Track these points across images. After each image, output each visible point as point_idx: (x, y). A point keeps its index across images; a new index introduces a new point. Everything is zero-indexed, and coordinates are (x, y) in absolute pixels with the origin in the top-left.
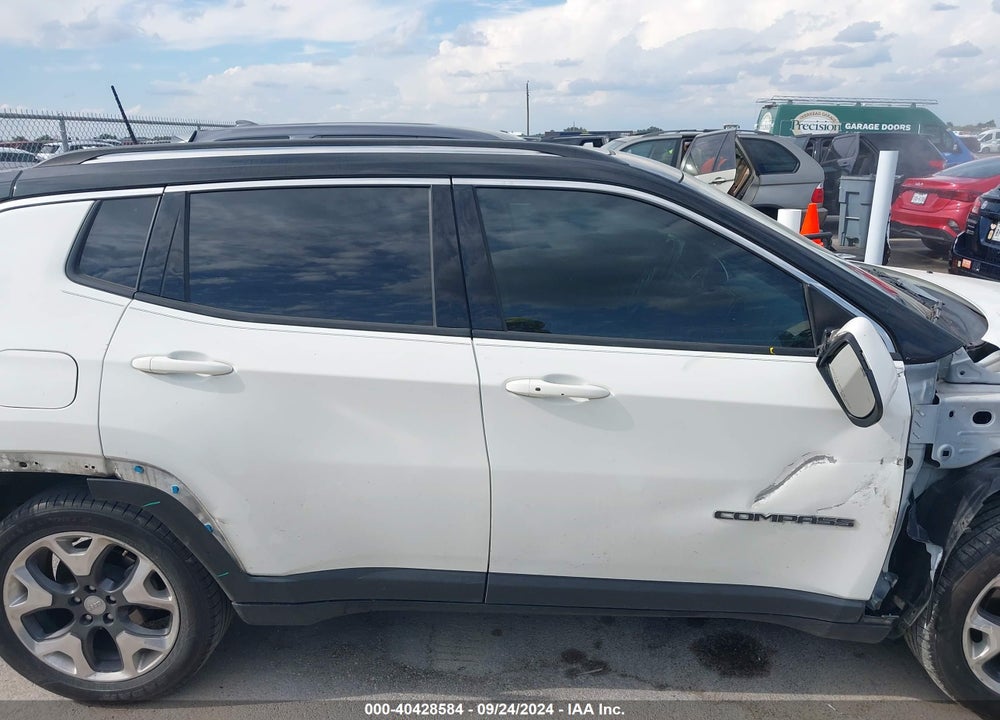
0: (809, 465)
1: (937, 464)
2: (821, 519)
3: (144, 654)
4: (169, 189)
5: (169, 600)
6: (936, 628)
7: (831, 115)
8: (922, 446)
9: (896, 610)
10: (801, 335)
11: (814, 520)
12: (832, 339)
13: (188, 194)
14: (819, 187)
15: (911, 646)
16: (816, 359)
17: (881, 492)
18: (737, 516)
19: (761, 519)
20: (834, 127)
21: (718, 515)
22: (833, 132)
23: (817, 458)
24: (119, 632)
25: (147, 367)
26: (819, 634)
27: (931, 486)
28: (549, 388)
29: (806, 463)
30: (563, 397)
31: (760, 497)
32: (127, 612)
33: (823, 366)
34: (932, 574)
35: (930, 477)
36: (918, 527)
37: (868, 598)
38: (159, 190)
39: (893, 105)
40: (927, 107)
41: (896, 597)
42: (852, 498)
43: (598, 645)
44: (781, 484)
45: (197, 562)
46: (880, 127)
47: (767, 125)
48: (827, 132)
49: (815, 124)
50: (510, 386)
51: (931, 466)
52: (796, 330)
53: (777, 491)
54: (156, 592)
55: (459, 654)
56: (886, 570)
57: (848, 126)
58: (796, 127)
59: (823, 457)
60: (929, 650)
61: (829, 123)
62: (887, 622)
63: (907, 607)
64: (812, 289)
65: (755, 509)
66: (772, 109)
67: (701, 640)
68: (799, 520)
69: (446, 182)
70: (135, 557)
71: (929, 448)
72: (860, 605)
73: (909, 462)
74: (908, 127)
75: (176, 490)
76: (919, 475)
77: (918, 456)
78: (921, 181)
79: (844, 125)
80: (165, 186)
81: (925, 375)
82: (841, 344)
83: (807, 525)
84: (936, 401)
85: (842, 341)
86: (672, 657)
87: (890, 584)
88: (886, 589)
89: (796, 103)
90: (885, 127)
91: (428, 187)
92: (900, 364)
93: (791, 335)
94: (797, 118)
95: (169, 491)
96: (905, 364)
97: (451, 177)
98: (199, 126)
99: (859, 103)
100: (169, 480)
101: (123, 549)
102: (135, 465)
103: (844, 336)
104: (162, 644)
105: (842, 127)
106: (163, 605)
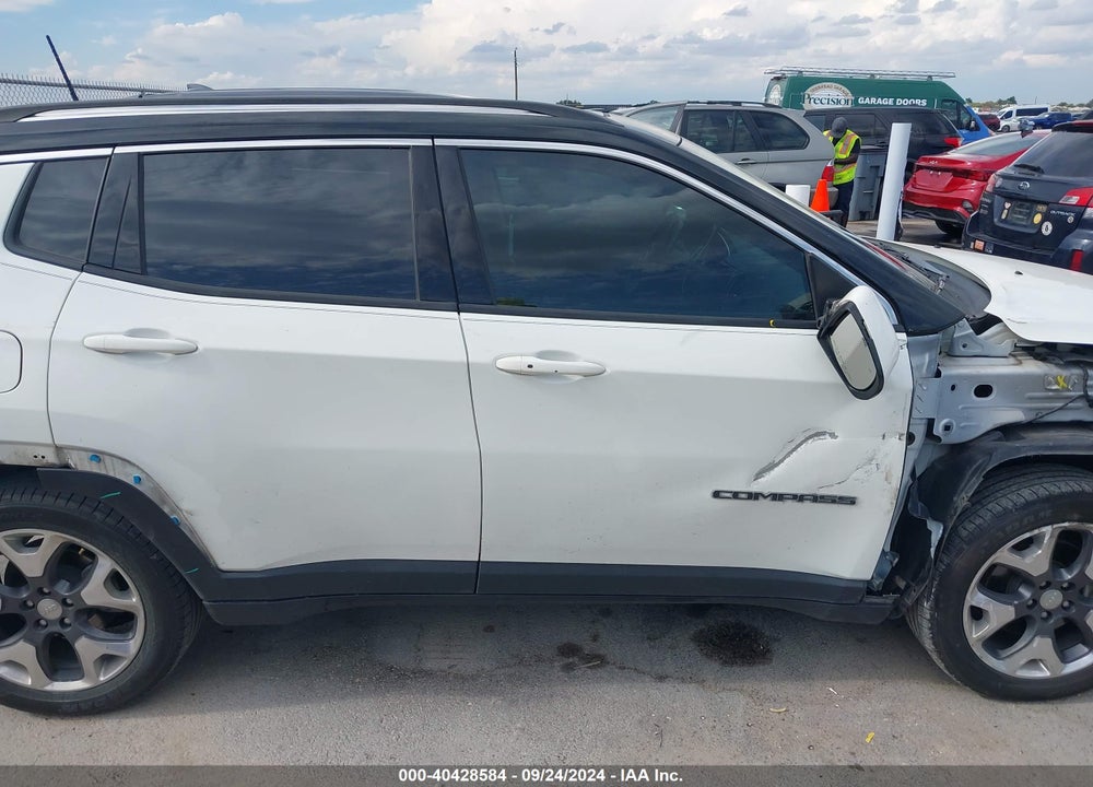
0: (810, 441)
1: (938, 439)
2: (822, 497)
3: (107, 660)
4: (119, 150)
5: (132, 601)
6: (936, 607)
7: (843, 88)
8: (924, 421)
9: (897, 590)
10: (802, 308)
11: (816, 499)
12: (834, 309)
13: (141, 155)
14: (829, 165)
15: (913, 628)
16: (816, 332)
17: (882, 468)
18: (736, 495)
19: (760, 498)
20: (847, 102)
21: (716, 494)
22: (846, 106)
23: (818, 434)
24: (77, 637)
25: (101, 346)
26: (820, 617)
27: (933, 464)
28: (541, 365)
29: (807, 439)
30: (556, 375)
31: (758, 476)
32: (85, 617)
33: (824, 339)
34: (933, 550)
35: (933, 454)
36: (920, 504)
37: (870, 577)
38: (107, 151)
39: (909, 78)
40: (943, 80)
41: (897, 577)
42: (854, 475)
43: (595, 638)
44: (782, 461)
45: (163, 558)
46: (895, 102)
47: (776, 97)
48: (839, 106)
49: (825, 97)
50: (501, 363)
51: (932, 442)
52: (798, 302)
53: (776, 469)
54: (117, 593)
55: (449, 652)
56: (888, 549)
57: (861, 101)
58: (807, 101)
59: (824, 433)
60: (930, 629)
61: (842, 97)
62: (888, 601)
63: (908, 587)
64: (814, 258)
65: (754, 488)
66: (781, 82)
67: (702, 631)
68: (800, 498)
69: (427, 142)
70: (92, 556)
71: (930, 423)
72: (861, 585)
73: (910, 438)
74: (924, 102)
75: (138, 480)
76: (921, 452)
77: (919, 432)
78: (935, 159)
79: (856, 100)
80: (114, 146)
81: (927, 347)
82: (843, 314)
83: (807, 504)
84: (938, 374)
85: (843, 311)
86: (672, 648)
87: (892, 563)
88: (888, 569)
89: (806, 74)
90: (900, 102)
91: (407, 148)
92: (903, 336)
93: (793, 308)
94: (808, 91)
95: (130, 481)
96: (908, 336)
97: (432, 138)
98: (143, 91)
99: (872, 75)
100: (129, 469)
101: (80, 547)
102: (91, 454)
103: (845, 305)
104: (126, 650)
105: (855, 101)
106: (127, 606)
